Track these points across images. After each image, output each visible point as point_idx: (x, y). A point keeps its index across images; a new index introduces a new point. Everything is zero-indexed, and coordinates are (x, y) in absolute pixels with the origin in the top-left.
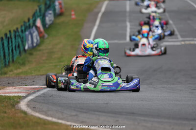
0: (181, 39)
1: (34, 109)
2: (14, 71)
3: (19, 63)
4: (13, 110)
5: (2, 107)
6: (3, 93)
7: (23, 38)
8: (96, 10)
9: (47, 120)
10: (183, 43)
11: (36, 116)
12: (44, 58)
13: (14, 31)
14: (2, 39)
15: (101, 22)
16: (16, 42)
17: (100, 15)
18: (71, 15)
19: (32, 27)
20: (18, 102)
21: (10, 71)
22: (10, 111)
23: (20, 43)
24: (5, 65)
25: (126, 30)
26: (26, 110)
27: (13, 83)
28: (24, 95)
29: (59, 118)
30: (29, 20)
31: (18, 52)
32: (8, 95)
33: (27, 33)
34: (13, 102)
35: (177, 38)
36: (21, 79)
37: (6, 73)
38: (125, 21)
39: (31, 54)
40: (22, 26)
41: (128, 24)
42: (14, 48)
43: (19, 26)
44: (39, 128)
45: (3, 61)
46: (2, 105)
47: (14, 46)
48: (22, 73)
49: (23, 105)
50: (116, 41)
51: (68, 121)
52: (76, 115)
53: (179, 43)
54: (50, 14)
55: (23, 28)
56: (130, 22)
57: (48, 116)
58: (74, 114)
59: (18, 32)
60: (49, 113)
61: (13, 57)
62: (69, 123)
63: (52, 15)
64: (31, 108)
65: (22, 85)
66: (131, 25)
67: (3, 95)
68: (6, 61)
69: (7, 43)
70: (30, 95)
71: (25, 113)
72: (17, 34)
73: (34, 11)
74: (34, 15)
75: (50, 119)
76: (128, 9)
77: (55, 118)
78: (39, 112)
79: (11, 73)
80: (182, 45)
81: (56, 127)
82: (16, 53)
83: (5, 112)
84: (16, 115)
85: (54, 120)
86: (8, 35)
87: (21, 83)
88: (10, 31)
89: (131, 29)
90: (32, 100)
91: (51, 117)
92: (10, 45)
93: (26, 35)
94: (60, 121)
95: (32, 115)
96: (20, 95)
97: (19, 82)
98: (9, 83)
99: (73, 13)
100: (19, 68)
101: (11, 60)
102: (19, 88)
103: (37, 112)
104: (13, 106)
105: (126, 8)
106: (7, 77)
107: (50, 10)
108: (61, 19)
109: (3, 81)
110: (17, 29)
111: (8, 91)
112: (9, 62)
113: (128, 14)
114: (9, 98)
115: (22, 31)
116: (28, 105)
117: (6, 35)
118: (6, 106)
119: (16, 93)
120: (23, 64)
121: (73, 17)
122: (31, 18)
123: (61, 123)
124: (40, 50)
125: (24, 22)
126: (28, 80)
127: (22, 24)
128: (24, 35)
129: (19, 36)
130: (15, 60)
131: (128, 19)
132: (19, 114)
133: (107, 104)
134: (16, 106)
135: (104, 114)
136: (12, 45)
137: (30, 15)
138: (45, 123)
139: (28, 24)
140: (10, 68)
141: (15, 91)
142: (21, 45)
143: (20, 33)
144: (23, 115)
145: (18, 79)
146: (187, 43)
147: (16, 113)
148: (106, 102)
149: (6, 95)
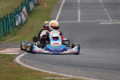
0: (111, 20)
1: (24, 62)
2: (9, 39)
3: (12, 34)
4: (12, 63)
5: (5, 61)
6: (5, 52)
7: (15, 19)
8: (59, 2)
9: (33, 69)
10: (113, 23)
11: (26, 67)
12: (28, 31)
13: (10, 14)
14: (3, 19)
15: (62, 9)
16: (11, 21)
17: (62, 5)
18: (44, 5)
19: (21, 12)
20: (15, 58)
21: (7, 39)
22: (10, 63)
23: (13, 21)
24: (4, 35)
25: (78, 15)
26: (20, 63)
27: (10, 46)
28: (18, 53)
29: (40, 68)
30: (18, 8)
31: (12, 27)
32: (8, 53)
33: (17, 15)
34: (11, 58)
35: (109, 20)
36: (14, 44)
37: (4, 40)
38: (77, 9)
39: (20, 29)
40: (14, 11)
41: (79, 11)
42: (10, 25)
43: (12, 11)
44: (29, 74)
45: (3, 33)
46: (5, 60)
47: (9, 23)
48: (14, 40)
49: (17, 60)
50: (72, 22)
51: (46, 70)
52: (51, 67)
53: (110, 23)
54: (32, 4)
55: (15, 13)
56: (80, 9)
57: (33, 67)
58: (49, 66)
59: (12, 15)
60: (34, 65)
61: (9, 30)
62: (47, 72)
63: (33, 5)
64: (22, 62)
65: (15, 47)
66: (81, 12)
67: (5, 53)
68: (4, 33)
69: (5, 22)
70: (21, 54)
71: (19, 65)
72: (12, 16)
73: (22, 2)
74: (22, 5)
75: (35, 68)
76: (79, 1)
77: (38, 68)
78: (28, 64)
79: (8, 40)
80: (112, 24)
81: (39, 74)
82: (11, 28)
83: (7, 64)
84: (14, 66)
85: (37, 69)
86: (6, 17)
87: (14, 46)
88: (7, 14)
89: (81, 14)
90: (23, 57)
91: (35, 67)
92: (7, 23)
93: (17, 17)
94: (41, 70)
95: (24, 66)
96: (15, 53)
97: (13, 46)
98: (7, 46)
99: (45, 4)
100: (13, 37)
101: (8, 32)
102: (14, 49)
103: (26, 64)
104: (12, 60)
105: (77, 1)
106: (5, 43)
107: (32, 2)
108: (38, 7)
109: (4, 45)
110: (11, 13)
111: (7, 51)
112: (6, 33)
113: (79, 5)
114: (9, 55)
115: (14, 14)
116: (21, 60)
117: (5, 16)
118: (7, 61)
119: (12, 52)
120: (15, 35)
121: (46, 6)
122: (20, 6)
123: (42, 72)
124: (25, 26)
125: (16, 9)
126: (18, 45)
127: (15, 10)
128: (15, 17)
129: (13, 17)
130: (10, 32)
131: (79, 8)
132: (16, 66)
133: (69, 60)
134: (13, 60)
135: (68, 66)
136: (8, 23)
137: (19, 5)
138: (32, 71)
139: (18, 10)
140: (7, 37)
141: (11, 51)
142: (14, 23)
143: (13, 16)
144: (18, 66)
145: (13, 44)
146: (116, 23)
147: (14, 65)
148: (68, 59)
149: (7, 53)
